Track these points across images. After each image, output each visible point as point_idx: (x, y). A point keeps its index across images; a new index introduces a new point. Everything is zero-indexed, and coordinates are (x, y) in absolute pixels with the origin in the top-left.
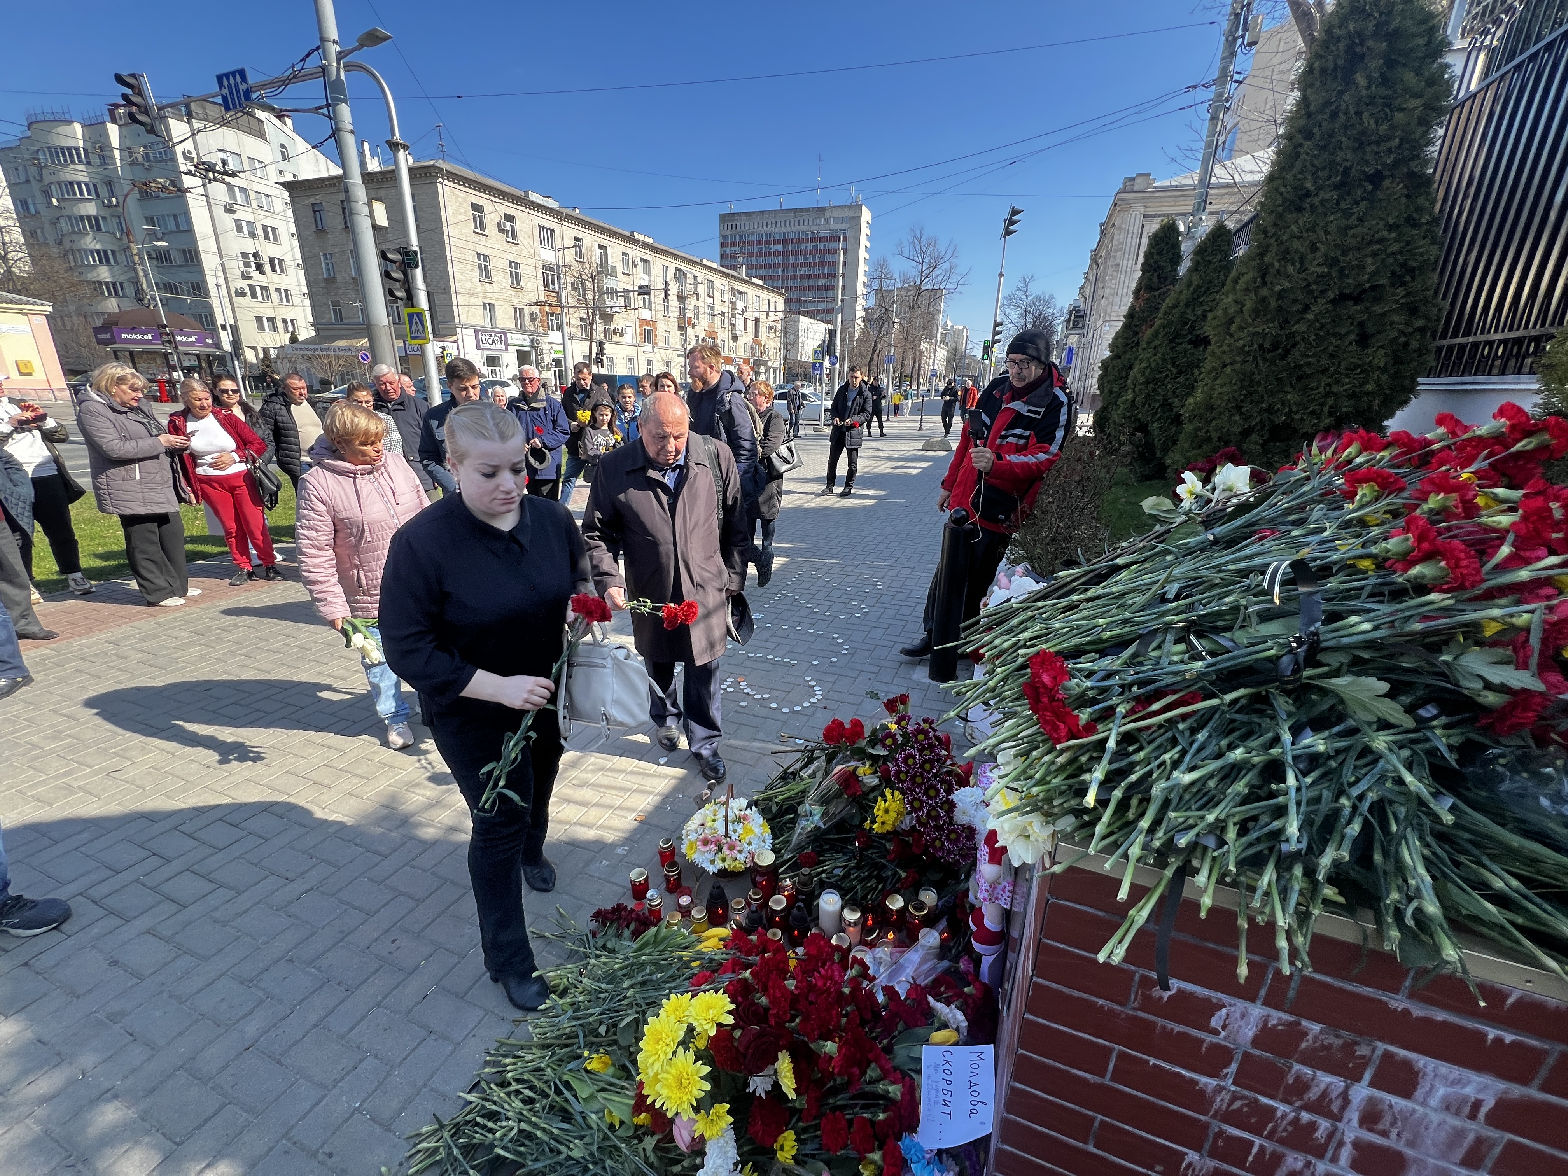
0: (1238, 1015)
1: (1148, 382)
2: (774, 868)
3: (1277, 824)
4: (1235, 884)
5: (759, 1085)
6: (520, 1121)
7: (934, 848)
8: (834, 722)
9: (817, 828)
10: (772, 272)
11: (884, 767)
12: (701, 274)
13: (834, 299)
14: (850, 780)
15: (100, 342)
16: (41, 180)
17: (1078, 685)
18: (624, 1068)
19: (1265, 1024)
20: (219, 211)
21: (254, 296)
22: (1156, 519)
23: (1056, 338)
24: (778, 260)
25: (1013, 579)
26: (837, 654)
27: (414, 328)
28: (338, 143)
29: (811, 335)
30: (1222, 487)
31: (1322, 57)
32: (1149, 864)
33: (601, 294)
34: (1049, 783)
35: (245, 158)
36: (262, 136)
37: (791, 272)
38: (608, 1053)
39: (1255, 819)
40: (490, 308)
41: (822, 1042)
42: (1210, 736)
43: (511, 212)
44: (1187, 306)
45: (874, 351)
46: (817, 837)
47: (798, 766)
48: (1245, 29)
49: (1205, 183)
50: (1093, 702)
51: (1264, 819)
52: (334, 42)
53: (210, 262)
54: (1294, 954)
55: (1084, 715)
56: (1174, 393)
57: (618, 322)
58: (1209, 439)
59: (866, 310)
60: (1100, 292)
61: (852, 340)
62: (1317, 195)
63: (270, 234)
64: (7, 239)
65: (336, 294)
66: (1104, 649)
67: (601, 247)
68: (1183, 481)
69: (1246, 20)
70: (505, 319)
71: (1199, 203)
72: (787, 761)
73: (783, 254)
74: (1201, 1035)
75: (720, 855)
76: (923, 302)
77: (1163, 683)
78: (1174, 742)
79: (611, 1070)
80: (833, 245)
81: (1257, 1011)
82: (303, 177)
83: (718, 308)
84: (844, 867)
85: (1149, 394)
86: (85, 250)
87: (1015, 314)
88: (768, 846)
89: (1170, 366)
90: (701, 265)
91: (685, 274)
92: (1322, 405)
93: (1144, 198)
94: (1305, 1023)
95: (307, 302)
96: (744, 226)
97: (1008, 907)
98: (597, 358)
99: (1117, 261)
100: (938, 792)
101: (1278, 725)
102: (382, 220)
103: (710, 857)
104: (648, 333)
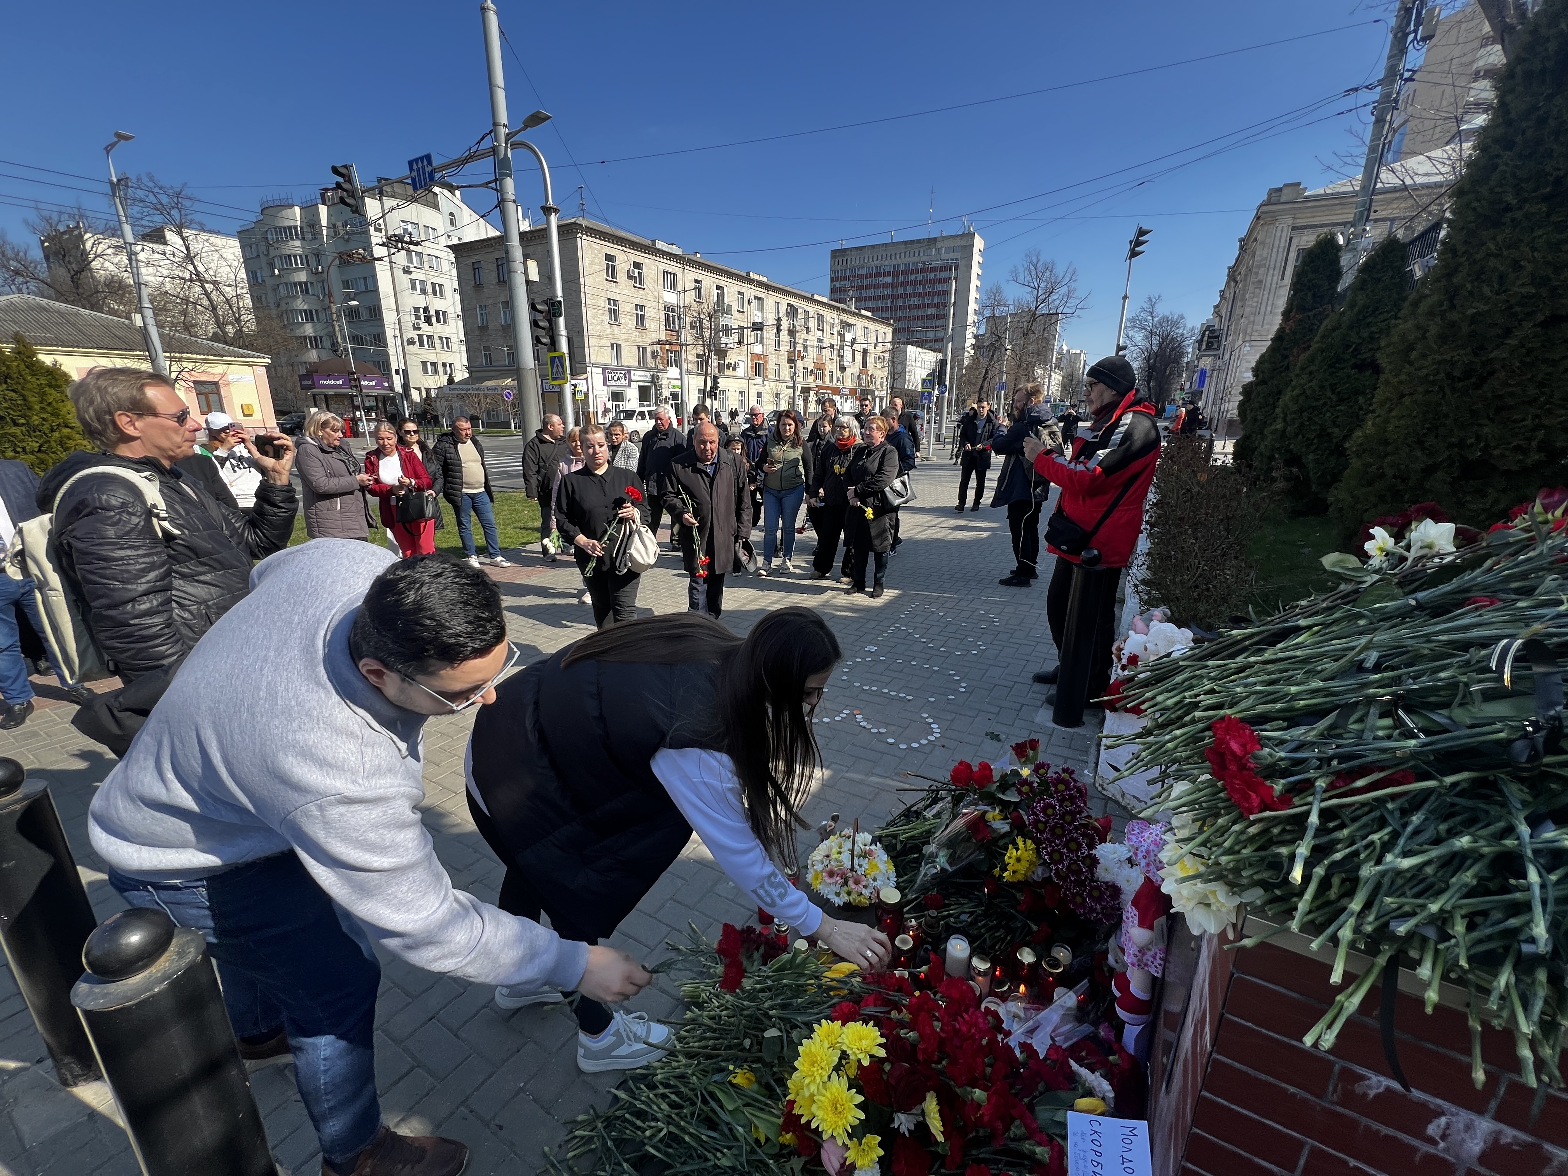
0: (1461, 1126)
1: (1301, 410)
2: (900, 905)
3: (1513, 922)
4: (1461, 981)
5: (903, 1122)
6: (669, 1124)
7: (1075, 904)
8: (961, 763)
9: (943, 870)
10: (880, 304)
11: (1015, 814)
12: (812, 309)
13: (945, 327)
14: (979, 824)
15: (303, 388)
16: (267, 255)
17: (1270, 755)
18: (768, 1086)
19: (1496, 1141)
20: (399, 273)
21: (421, 344)
22: (1341, 578)
23: (1186, 360)
24: (888, 292)
25: (1152, 623)
26: (955, 691)
27: (555, 370)
28: (503, 213)
29: (918, 364)
30: (1419, 544)
31: (1524, 60)
32: (1359, 950)
33: (717, 331)
34: (1239, 852)
35: (421, 226)
36: (436, 207)
37: (900, 302)
38: (752, 1070)
39: (1484, 914)
40: (616, 347)
41: (969, 1089)
42: (1426, 819)
43: (639, 260)
44: (1351, 327)
45: (985, 378)
46: (942, 878)
47: (921, 805)
48: (1418, 24)
49: (1369, 188)
50: (1284, 774)
51: (1497, 915)
52: (504, 125)
53: (389, 317)
54: (1540, 1065)
55: (1278, 786)
56: (1334, 422)
57: (731, 358)
58: (1382, 476)
59: (976, 337)
60: (1238, 311)
61: (960, 368)
62: (1520, 208)
63: (437, 290)
64: (241, 304)
65: (487, 340)
66: (1292, 719)
67: (718, 287)
68: (1372, 537)
69: (1419, 14)
70: (630, 358)
71: (1362, 212)
72: (910, 799)
73: (893, 286)
74: (1416, 1142)
75: (845, 888)
76: (1037, 327)
77: (1369, 759)
78: (1382, 823)
79: (755, 1087)
80: (944, 275)
81: (1485, 1126)
82: (466, 239)
83: (826, 343)
84: (971, 913)
85: (1302, 424)
86: (296, 311)
87: (1139, 337)
88: (892, 883)
89: (1329, 394)
90: (811, 300)
91: (796, 310)
92: (1529, 439)
93: (1293, 209)
94: (1548, 1147)
95: (464, 348)
96: (854, 261)
97: (1159, 975)
98: (711, 391)
99: (1260, 277)
100: (1080, 846)
101: (1510, 813)
102: (534, 276)
103: (836, 889)
104: (759, 368)
